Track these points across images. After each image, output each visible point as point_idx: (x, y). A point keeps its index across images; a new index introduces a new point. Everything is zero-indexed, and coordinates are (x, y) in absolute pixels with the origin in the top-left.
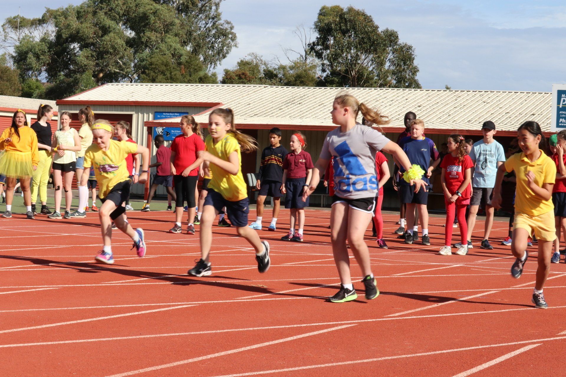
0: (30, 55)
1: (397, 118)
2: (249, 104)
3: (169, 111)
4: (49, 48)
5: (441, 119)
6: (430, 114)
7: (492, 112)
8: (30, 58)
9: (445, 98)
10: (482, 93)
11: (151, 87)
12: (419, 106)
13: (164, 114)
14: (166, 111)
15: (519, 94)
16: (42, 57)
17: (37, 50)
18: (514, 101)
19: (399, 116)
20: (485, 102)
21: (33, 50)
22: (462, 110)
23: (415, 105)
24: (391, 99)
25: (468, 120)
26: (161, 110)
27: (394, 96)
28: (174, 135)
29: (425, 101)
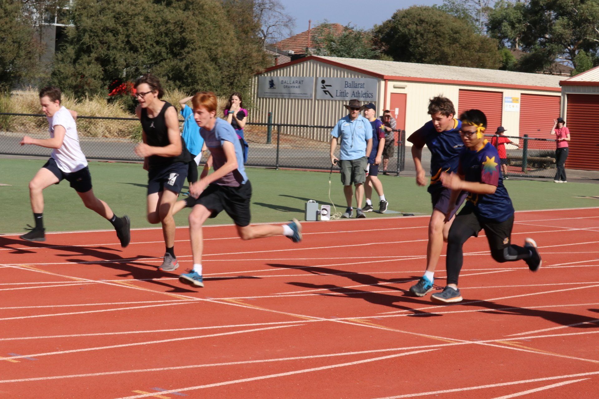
0: (505, 23)
4: (524, 16)
8: (505, 26)
16: (517, 25)
17: (512, 17)
21: (508, 18)
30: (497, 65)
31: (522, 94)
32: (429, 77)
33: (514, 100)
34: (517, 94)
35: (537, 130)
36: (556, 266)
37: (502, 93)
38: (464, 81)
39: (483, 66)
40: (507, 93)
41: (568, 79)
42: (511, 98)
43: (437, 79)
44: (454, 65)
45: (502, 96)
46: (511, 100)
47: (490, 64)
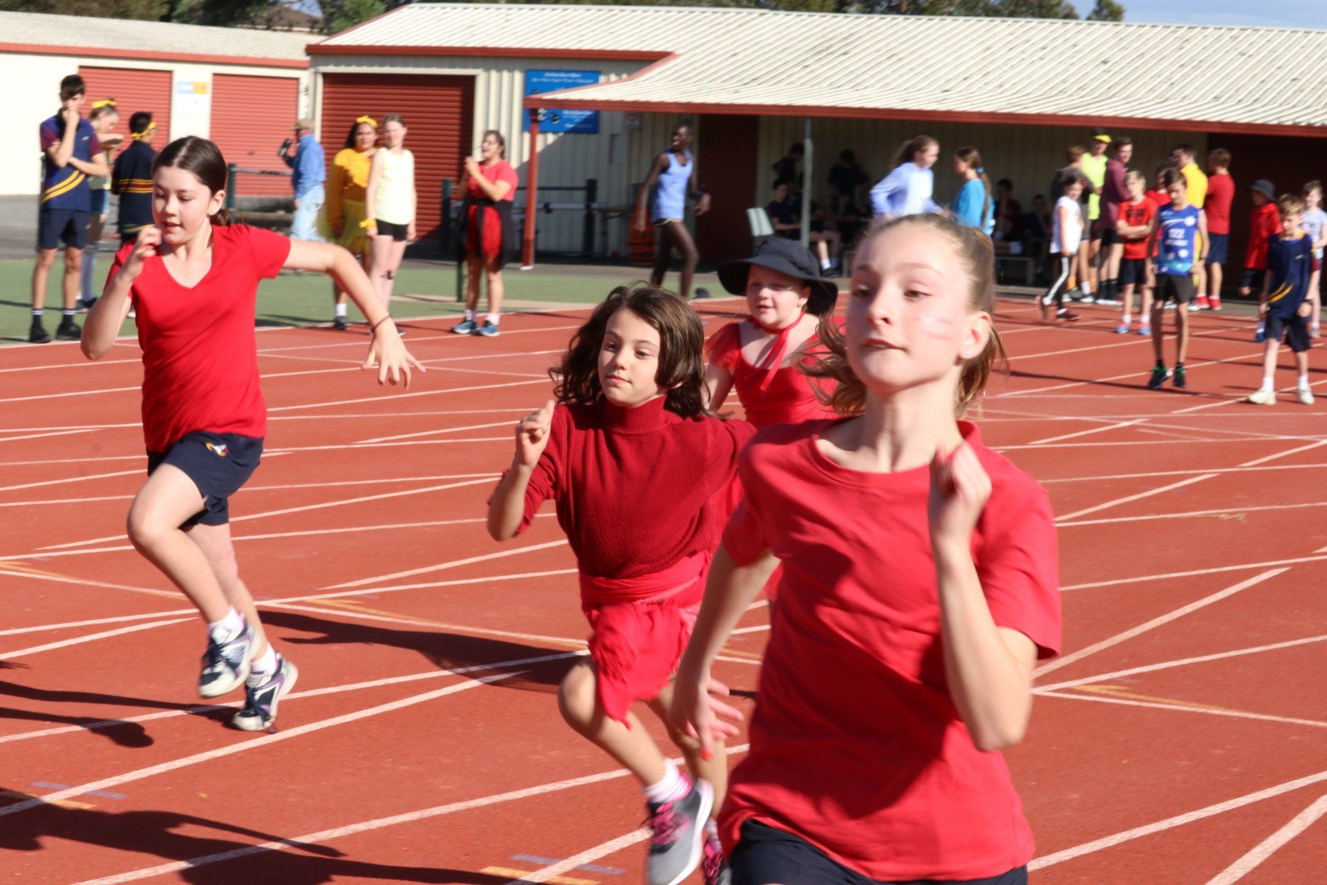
1: (1061, 88)
2: (735, 55)
3: (558, 68)
5: (1156, 93)
6: (1131, 79)
7: (1263, 78)
9: (1155, 46)
10: (1234, 33)
11: (511, 12)
12: (1105, 62)
13: (547, 74)
14: (553, 68)
15: (1314, 37)
18: (1306, 53)
19: (1065, 85)
20: (1244, 54)
22: (1198, 72)
23: (1095, 59)
24: (1041, 45)
25: (1214, 95)
26: (541, 65)
27: (1046, 37)
28: (570, 120)
29: (1115, 50)
30: (155, 12)
31: (215, 75)
32: (13, 41)
33: (199, 88)
34: (205, 73)
35: (247, 152)
36: (374, 442)
37: (170, 72)
38: (89, 49)
39: (124, 14)
40: (181, 73)
41: (325, 41)
42: (190, 84)
43: (30, 45)
44: (63, 13)
45: (171, 78)
46: (190, 88)
47: (140, 7)
